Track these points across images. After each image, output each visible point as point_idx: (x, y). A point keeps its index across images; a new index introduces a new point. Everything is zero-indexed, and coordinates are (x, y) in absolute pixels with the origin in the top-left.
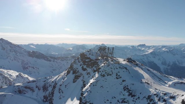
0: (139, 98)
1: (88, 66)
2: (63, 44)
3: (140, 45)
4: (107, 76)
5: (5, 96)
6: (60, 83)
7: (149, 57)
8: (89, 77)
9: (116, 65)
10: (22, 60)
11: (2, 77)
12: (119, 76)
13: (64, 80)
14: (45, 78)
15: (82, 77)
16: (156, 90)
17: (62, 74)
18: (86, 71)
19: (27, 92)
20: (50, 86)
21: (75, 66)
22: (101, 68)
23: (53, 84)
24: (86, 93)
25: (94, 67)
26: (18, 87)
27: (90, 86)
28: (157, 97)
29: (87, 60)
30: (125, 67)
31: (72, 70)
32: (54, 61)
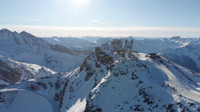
0: (157, 106)
1: (102, 62)
2: (88, 37)
3: (174, 38)
4: (121, 75)
5: (17, 92)
6: (71, 81)
7: (184, 51)
8: (102, 75)
9: (132, 62)
10: (45, 53)
11: (24, 71)
12: (135, 75)
13: (76, 77)
14: (59, 74)
15: (95, 74)
16: (181, 98)
17: (76, 70)
18: (100, 68)
19: (39, 88)
20: (62, 83)
21: (89, 62)
22: (114, 66)
23: (65, 81)
24: (95, 95)
25: (108, 64)
26: (31, 83)
27: (99, 86)
28: (180, 107)
29: (101, 56)
30: (144, 65)
31: (85, 66)
32: (77, 55)
